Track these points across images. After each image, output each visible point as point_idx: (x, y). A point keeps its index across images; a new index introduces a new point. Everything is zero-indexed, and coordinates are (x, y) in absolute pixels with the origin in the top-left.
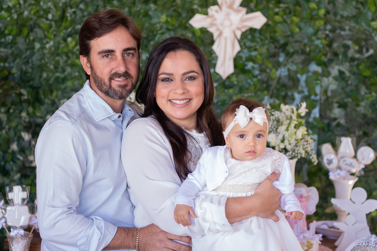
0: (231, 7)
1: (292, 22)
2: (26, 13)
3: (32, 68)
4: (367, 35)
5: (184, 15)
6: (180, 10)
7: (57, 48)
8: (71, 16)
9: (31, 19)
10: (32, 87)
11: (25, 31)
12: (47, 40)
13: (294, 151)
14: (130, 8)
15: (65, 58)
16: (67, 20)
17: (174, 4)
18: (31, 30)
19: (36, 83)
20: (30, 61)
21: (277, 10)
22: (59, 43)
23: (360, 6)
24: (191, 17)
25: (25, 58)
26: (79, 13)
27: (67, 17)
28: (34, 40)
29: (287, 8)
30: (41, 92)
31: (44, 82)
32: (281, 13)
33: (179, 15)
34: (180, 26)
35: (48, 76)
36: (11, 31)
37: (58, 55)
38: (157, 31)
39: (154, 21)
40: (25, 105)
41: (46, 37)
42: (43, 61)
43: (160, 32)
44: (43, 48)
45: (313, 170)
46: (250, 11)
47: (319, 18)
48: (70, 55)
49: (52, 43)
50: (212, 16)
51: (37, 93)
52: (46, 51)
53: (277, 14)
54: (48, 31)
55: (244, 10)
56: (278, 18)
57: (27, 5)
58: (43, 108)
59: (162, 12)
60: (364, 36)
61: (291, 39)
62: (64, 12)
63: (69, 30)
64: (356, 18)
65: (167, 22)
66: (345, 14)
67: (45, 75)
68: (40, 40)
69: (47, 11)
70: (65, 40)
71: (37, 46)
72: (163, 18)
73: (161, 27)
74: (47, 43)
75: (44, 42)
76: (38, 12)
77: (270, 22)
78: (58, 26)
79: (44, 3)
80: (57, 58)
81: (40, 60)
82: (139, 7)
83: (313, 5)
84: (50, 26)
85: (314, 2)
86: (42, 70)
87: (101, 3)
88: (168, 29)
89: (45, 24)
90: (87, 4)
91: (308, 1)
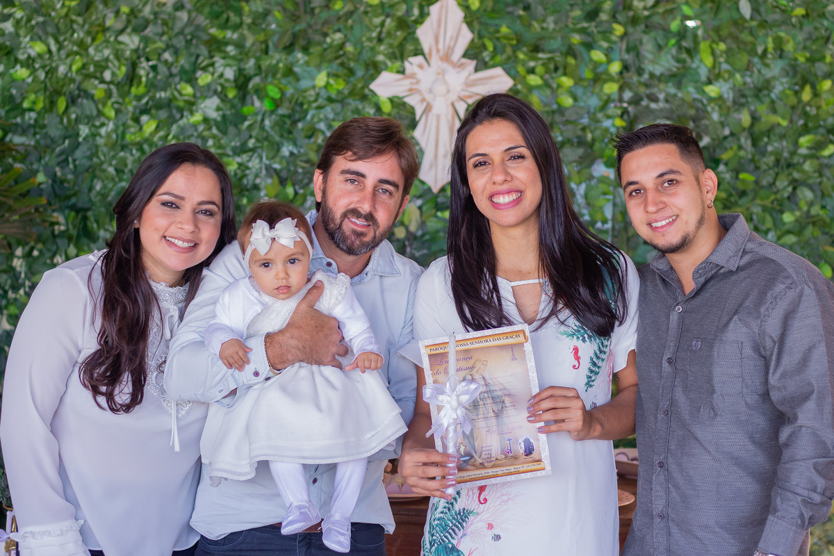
0: (446, 58)
1: (559, 86)
2: (62, 69)
3: (74, 172)
4: (697, 110)
5: (360, 72)
6: (352, 64)
7: (121, 136)
8: (148, 75)
9: (73, 80)
10: (73, 208)
11: (62, 103)
12: (103, 119)
14: (258, 59)
15: (136, 153)
16: (140, 82)
17: (341, 53)
18: (72, 101)
19: (81, 202)
20: (70, 159)
21: (532, 64)
22: (125, 126)
23: (684, 56)
24: (373, 78)
25: (62, 153)
26: (163, 69)
27: (140, 77)
28: (77, 120)
29: (550, 59)
30: (91, 217)
31: (96, 200)
32: (540, 70)
33: (351, 72)
34: (352, 93)
35: (104, 187)
36: (34, 103)
37: (124, 148)
38: (310, 103)
39: (304, 84)
40: (62, 242)
41: (100, 113)
42: (95, 160)
43: (315, 105)
44: (94, 134)
46: (482, 65)
47: (610, 79)
49: (111, 126)
50: (413, 76)
51: (85, 218)
52: (100, 141)
53: (532, 71)
54: (104, 105)
55: (471, 64)
56: (534, 80)
57: (63, 53)
59: (319, 68)
60: (692, 112)
61: (558, 118)
62: (134, 66)
63: (144, 101)
64: (677, 78)
65: (327, 86)
66: (658, 70)
67: (98, 186)
68: (89, 120)
69: (102, 66)
70: (137, 120)
71: (84, 130)
72: (321, 79)
73: (317, 97)
74: (103, 125)
75: (97, 123)
76: (84, 66)
77: (519, 87)
78: (124, 95)
79: (97, 50)
80: (122, 154)
81: (90, 158)
82: (276, 58)
83: (597, 55)
84: (109, 95)
85: (600, 48)
86: (94, 177)
87: (204, 51)
88: (330, 100)
89: (98, 91)
90: (176, 53)
91: (589, 46)
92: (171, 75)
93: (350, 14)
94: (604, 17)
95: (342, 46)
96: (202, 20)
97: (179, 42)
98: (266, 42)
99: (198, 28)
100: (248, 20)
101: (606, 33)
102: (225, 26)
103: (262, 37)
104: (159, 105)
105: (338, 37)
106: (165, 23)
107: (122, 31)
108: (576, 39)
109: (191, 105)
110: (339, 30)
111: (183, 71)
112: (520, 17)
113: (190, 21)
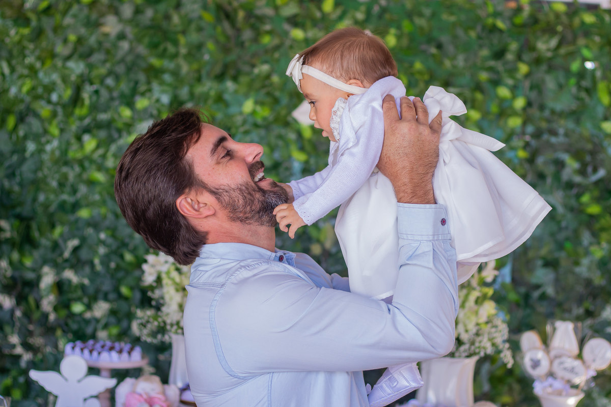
2: (13, 91)
3: (21, 185)
4: (595, 144)
5: (285, 100)
6: (277, 94)
7: (64, 152)
8: (90, 97)
9: (22, 101)
10: (20, 217)
11: (11, 121)
12: (49, 138)
13: (473, 343)
14: (192, 87)
15: (77, 169)
16: (83, 104)
17: (267, 82)
18: (21, 119)
19: (26, 210)
20: (17, 173)
22: (68, 144)
23: (583, 95)
24: (295, 106)
25: (9, 167)
26: (104, 93)
27: (83, 101)
28: (25, 137)
30: (34, 225)
31: (40, 210)
33: (276, 101)
34: (277, 120)
35: (47, 199)
37: (66, 163)
38: (237, 128)
39: (233, 110)
40: (5, 248)
41: (46, 132)
42: (40, 175)
43: (242, 129)
44: (40, 151)
45: (500, 373)
47: (515, 113)
48: (86, 164)
49: (55, 143)
51: (28, 228)
52: (45, 157)
54: (50, 123)
57: (15, 76)
58: (37, 254)
59: (246, 96)
60: (589, 146)
62: (78, 90)
63: (87, 121)
64: (575, 115)
65: (254, 113)
66: (558, 107)
67: (42, 198)
68: (36, 138)
69: (50, 88)
70: (79, 139)
71: (31, 147)
72: (248, 106)
73: (245, 122)
74: (48, 142)
75: (43, 140)
76: (33, 88)
78: (68, 115)
79: (46, 74)
80: (65, 169)
81: (35, 172)
82: (208, 87)
83: (504, 92)
84: (54, 115)
85: (506, 85)
86: (38, 190)
87: (142, 77)
88: (256, 126)
89: (45, 111)
90: (117, 78)
91: (496, 83)
92: (112, 99)
93: (277, 48)
94: (510, 57)
95: (268, 76)
96: (142, 49)
97: (121, 69)
98: (198, 71)
99: (138, 56)
100: (183, 51)
101: (512, 71)
102: (163, 55)
103: (195, 66)
104: (99, 126)
105: (265, 68)
106: (108, 52)
107: (68, 58)
108: (484, 76)
109: (129, 126)
110: (266, 62)
111: (122, 96)
112: (433, 56)
113: (131, 50)
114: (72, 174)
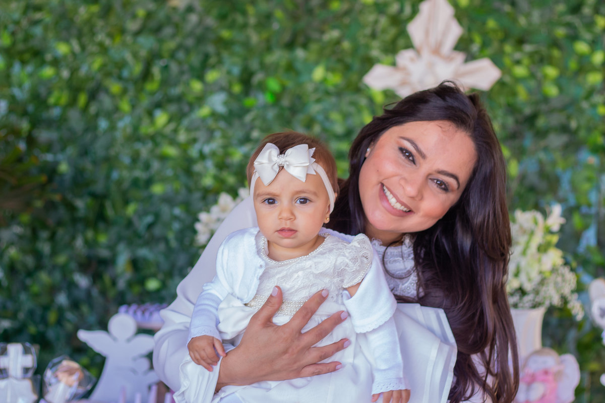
0: (436, 51)
1: (545, 76)
2: (84, 69)
3: (95, 163)
5: (357, 66)
6: (349, 60)
7: (136, 128)
8: (161, 73)
9: (93, 78)
10: (94, 195)
11: (82, 99)
14: (261, 57)
15: (150, 145)
16: (153, 79)
17: (337, 49)
18: (93, 96)
19: (99, 187)
20: (90, 151)
21: (518, 56)
22: (140, 119)
25: (83, 146)
26: (174, 68)
27: (154, 75)
28: (97, 115)
29: (536, 52)
30: (108, 205)
31: (113, 188)
32: (526, 61)
33: (348, 68)
34: (348, 87)
35: (121, 176)
36: (59, 98)
37: (139, 139)
38: (309, 96)
39: (304, 78)
40: (80, 226)
41: (117, 109)
42: (112, 152)
43: (313, 98)
44: (113, 128)
45: (587, 339)
46: (471, 57)
47: (593, 69)
48: (159, 139)
49: (127, 120)
50: (404, 69)
51: (102, 206)
52: (118, 134)
53: (518, 62)
54: (121, 99)
55: (460, 57)
56: (520, 71)
57: (86, 54)
58: (114, 231)
59: (317, 63)
61: (544, 107)
62: (148, 65)
63: (158, 97)
65: (324, 80)
67: (115, 175)
68: (109, 115)
69: (121, 66)
70: (150, 114)
71: (103, 124)
72: (319, 73)
73: (316, 90)
74: (120, 119)
75: (116, 116)
76: (104, 65)
77: (507, 79)
78: (140, 90)
79: (117, 51)
80: (138, 146)
81: (107, 149)
82: (277, 56)
83: (582, 47)
84: (125, 91)
85: (585, 41)
86: (111, 169)
87: (211, 49)
88: (327, 93)
89: (115, 88)
90: (187, 51)
91: (574, 37)
92: (182, 73)
93: (347, 13)
94: (587, 11)
95: (338, 42)
96: (210, 21)
97: (190, 42)
98: (268, 41)
99: (208, 29)
100: (252, 20)
101: (590, 25)
102: (232, 26)
103: (265, 35)
104: (170, 100)
105: (335, 34)
106: (177, 26)
107: (138, 33)
108: (560, 32)
109: (201, 100)
110: (334, 27)
111: (192, 69)
112: (508, 14)
113: (200, 22)
114: (145, 150)
